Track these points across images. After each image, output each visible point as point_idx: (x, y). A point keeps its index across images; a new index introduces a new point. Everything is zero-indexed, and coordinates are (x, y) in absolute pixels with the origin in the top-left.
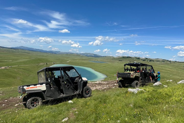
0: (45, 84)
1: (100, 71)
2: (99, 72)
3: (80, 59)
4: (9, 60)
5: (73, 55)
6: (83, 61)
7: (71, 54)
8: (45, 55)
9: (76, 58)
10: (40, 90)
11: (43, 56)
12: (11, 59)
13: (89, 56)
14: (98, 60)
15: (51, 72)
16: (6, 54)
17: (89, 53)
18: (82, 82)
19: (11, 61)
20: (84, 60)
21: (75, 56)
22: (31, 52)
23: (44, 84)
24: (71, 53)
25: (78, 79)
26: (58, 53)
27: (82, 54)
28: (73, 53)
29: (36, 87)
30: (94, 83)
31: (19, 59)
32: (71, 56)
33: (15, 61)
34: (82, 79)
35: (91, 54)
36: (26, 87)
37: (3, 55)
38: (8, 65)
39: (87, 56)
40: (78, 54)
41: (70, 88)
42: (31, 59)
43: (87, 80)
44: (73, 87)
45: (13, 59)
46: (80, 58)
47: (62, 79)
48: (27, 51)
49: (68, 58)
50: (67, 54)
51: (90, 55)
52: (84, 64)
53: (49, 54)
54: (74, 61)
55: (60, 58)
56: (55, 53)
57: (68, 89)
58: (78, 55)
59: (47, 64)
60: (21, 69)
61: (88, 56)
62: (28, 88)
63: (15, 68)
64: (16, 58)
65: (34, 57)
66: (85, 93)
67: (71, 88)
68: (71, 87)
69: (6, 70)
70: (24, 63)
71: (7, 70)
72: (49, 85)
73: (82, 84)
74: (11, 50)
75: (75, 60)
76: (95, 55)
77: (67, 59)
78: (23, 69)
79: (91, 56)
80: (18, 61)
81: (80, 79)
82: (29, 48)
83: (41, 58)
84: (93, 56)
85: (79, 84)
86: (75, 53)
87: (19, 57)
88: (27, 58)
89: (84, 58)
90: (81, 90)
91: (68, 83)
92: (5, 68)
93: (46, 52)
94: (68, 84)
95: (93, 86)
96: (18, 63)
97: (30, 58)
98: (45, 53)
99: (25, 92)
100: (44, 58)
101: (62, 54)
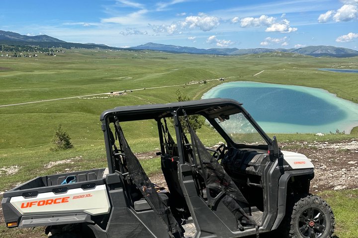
0: (103, 187)
1: (354, 99)
2: (352, 100)
3: (292, 66)
4: (127, 76)
5: (272, 56)
6: (302, 71)
7: (267, 53)
8: (201, 59)
9: (280, 64)
10: (81, 212)
11: (196, 63)
12: (131, 75)
13: (321, 55)
14: (347, 67)
15: (159, 121)
16: (120, 63)
17: (321, 47)
18: (285, 177)
19: (131, 78)
20: (306, 66)
21: (279, 58)
22: (169, 55)
23: (98, 188)
24: (267, 50)
25: (265, 160)
26: (231, 53)
27: (297, 50)
28: (271, 51)
29: (64, 200)
30: (340, 152)
31: (145, 73)
32: (267, 58)
33: (139, 78)
34: (282, 162)
35: (326, 48)
36: (21, 199)
37: (115, 66)
38: (125, 88)
39: (313, 55)
40: (285, 51)
41: (221, 205)
42: (169, 72)
43: (312, 166)
44: (237, 201)
45: (135, 74)
46: (292, 63)
47: (186, 160)
48: (161, 54)
49: (257, 65)
50: (256, 54)
51: (324, 52)
52: (304, 79)
53: (211, 56)
54: (275, 72)
55: (238, 66)
56: (224, 55)
57: (214, 208)
58: (285, 54)
59: (205, 82)
60: (150, 95)
61: (317, 55)
62: (30, 205)
63: (138, 94)
64: (140, 71)
65: (177, 68)
66: (302, 231)
67: (228, 204)
68: (230, 199)
69: (121, 100)
70: (157, 81)
71: (124, 98)
72: (121, 190)
73: (283, 188)
74: (129, 53)
75: (278, 68)
76: (338, 50)
77: (256, 68)
78: (155, 96)
79: (326, 55)
80: (145, 78)
81: (273, 160)
82: (166, 45)
83: (193, 67)
84: (331, 55)
85: (266, 185)
86: (279, 49)
87: (146, 68)
88: (162, 71)
89: (304, 62)
90: (280, 216)
91: (214, 181)
92: (120, 94)
93: (202, 52)
94: (214, 185)
95: (334, 163)
96: (144, 81)
97: (168, 70)
98: (201, 55)
99: (19, 221)
100: (198, 67)
101: (243, 54)
